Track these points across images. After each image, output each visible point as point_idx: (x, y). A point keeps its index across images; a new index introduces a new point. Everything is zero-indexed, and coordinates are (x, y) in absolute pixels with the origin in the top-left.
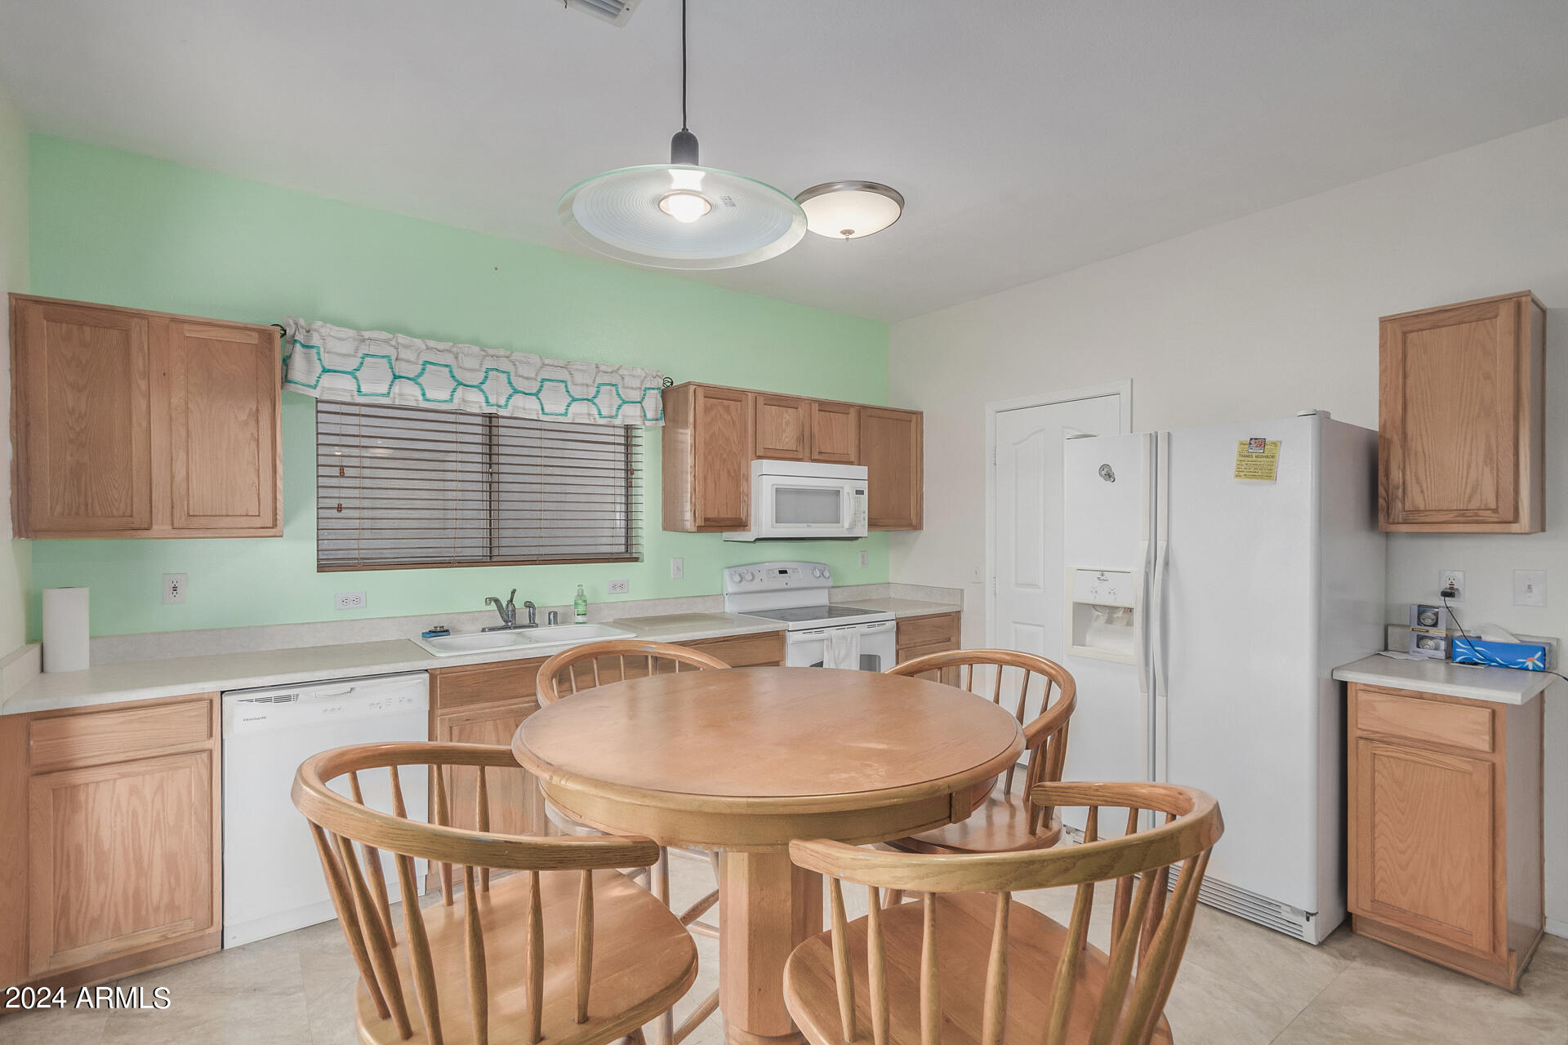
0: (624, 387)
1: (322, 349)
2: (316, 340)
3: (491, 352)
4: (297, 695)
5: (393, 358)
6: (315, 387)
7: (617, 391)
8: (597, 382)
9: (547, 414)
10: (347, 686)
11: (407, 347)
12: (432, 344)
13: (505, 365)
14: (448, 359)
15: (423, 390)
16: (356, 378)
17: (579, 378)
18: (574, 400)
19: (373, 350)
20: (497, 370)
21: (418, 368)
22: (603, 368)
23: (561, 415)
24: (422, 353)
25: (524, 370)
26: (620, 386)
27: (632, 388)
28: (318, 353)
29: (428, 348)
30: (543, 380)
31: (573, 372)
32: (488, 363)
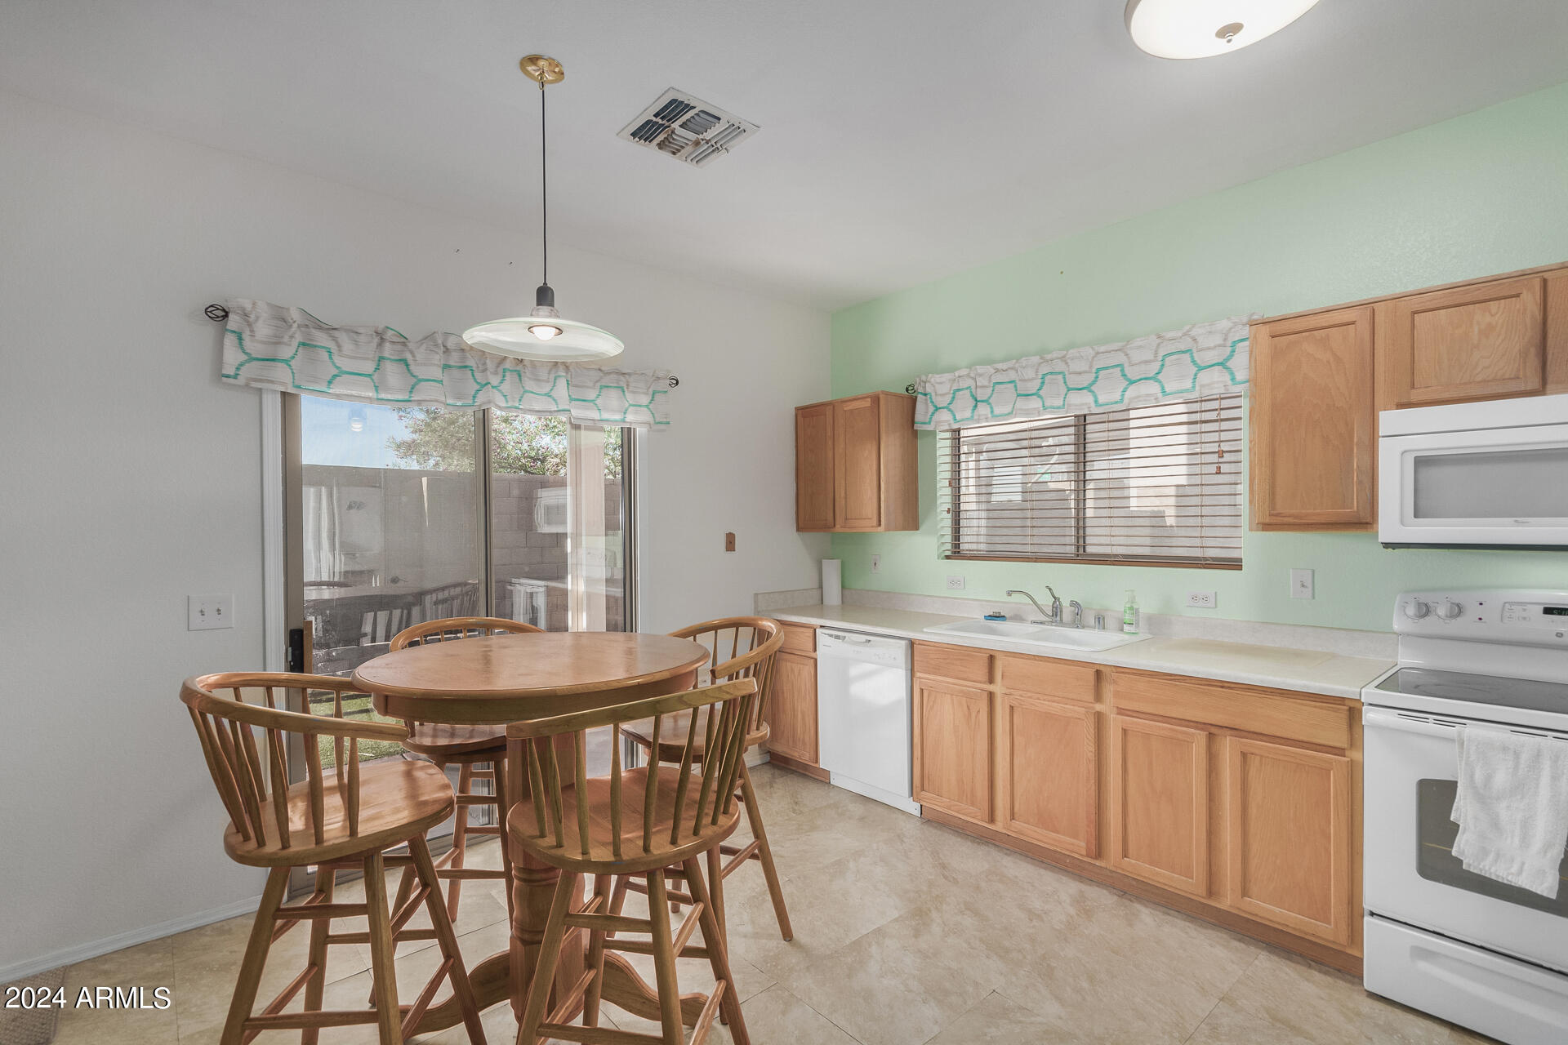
0: (1200, 350)
1: (933, 394)
2: (929, 389)
3: (1049, 357)
4: (845, 637)
5: (973, 387)
6: (930, 423)
7: (1192, 357)
8: (1162, 353)
9: (1101, 405)
10: (864, 638)
11: (981, 375)
12: (1000, 366)
13: (1060, 366)
14: (1012, 375)
15: (992, 408)
16: (950, 410)
17: (1136, 356)
18: (1132, 382)
19: (963, 384)
20: (1051, 373)
21: (989, 391)
22: (1170, 335)
23: (1116, 402)
24: (992, 377)
25: (1076, 366)
26: (1194, 350)
27: (1209, 348)
28: (931, 398)
29: (997, 371)
30: (1099, 370)
31: (1129, 352)
32: (1045, 369)
